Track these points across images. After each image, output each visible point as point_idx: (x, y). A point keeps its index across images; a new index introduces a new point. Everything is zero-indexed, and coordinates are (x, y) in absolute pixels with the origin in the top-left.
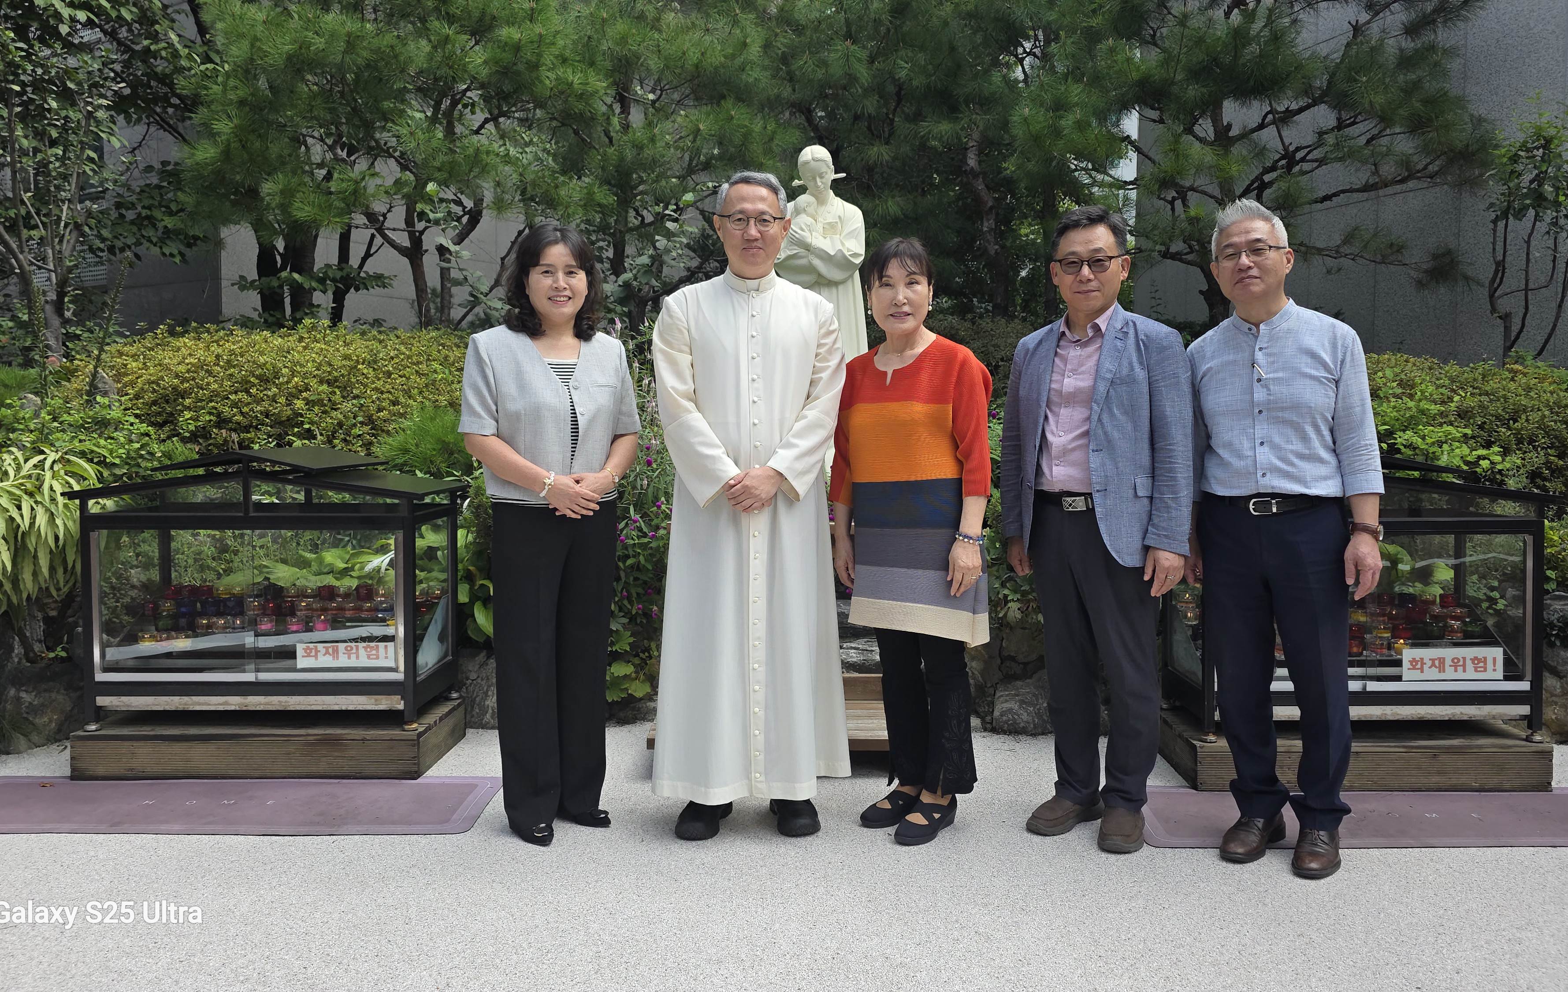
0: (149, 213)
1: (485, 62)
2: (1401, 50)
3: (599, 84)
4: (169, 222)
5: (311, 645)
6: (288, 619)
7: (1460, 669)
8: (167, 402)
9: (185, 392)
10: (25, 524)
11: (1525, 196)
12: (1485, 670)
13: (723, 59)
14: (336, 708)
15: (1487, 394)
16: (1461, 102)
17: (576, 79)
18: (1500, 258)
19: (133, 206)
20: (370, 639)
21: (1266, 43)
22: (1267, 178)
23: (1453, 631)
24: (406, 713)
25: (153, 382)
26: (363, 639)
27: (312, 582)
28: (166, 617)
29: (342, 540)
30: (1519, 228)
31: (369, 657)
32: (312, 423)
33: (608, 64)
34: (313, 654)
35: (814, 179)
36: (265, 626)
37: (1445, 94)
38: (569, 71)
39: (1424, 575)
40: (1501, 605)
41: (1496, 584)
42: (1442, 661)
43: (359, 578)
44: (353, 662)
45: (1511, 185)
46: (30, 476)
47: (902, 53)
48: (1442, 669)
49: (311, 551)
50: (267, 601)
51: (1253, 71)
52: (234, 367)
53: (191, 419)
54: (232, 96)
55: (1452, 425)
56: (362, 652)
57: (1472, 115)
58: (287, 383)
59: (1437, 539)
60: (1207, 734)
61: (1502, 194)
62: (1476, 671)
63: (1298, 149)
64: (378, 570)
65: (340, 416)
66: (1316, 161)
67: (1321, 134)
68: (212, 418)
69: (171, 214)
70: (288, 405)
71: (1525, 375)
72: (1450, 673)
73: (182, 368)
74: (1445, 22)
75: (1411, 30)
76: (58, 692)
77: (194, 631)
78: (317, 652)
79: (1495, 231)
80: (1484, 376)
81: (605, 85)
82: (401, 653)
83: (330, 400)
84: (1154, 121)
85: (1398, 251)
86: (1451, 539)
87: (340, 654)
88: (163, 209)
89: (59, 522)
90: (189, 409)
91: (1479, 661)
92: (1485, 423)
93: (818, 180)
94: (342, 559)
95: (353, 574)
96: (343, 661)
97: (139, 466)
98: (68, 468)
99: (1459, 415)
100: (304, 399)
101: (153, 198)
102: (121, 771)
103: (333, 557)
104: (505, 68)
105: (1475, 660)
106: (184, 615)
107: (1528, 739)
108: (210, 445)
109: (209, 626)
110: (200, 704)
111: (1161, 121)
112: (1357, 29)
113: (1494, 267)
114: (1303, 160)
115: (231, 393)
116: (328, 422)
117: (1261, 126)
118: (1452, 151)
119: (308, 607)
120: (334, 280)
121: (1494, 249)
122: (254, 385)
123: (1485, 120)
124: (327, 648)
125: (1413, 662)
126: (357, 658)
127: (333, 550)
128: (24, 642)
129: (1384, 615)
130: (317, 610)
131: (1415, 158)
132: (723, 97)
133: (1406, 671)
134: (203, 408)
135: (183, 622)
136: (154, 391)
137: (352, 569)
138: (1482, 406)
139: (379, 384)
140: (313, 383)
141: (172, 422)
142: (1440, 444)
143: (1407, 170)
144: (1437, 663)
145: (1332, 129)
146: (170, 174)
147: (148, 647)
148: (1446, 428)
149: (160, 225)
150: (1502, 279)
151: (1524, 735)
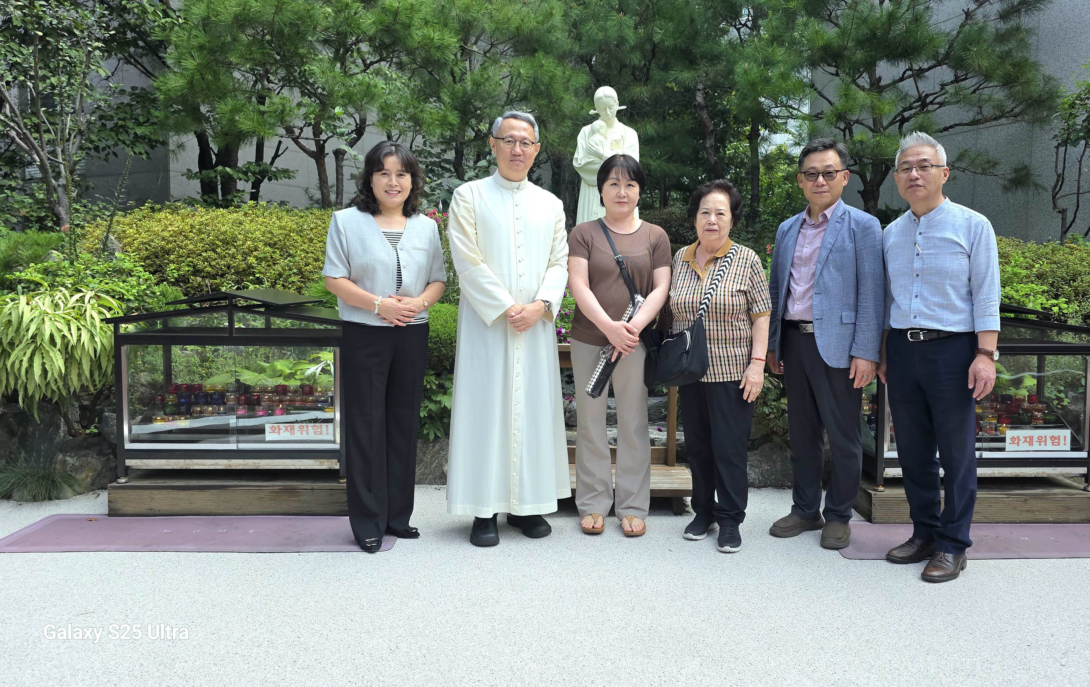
0: (123, 123)
1: (374, 22)
2: (997, 30)
3: (452, 40)
4: (139, 131)
5: (276, 425)
6: (257, 407)
7: (1043, 443)
8: (157, 257)
9: (169, 250)
10: (73, 341)
11: (1080, 130)
12: (1059, 445)
13: (535, 24)
14: (293, 468)
15: (1055, 263)
16: (1035, 66)
17: (436, 36)
18: (1060, 171)
19: (112, 118)
20: (315, 421)
21: (910, 22)
22: (906, 114)
23: (1037, 419)
24: (341, 471)
25: (145, 243)
26: (311, 421)
27: (271, 383)
28: (171, 405)
29: (285, 354)
30: (1075, 152)
31: (315, 433)
32: (260, 273)
33: (456, 25)
34: (277, 431)
35: (606, 109)
36: (241, 412)
37: (1026, 60)
38: (431, 30)
39: (1017, 383)
40: (1065, 403)
41: (1062, 388)
42: (1031, 438)
43: (301, 380)
44: (304, 437)
45: (1070, 123)
46: (74, 308)
47: (658, 22)
48: (1031, 443)
49: (265, 362)
50: (241, 395)
51: (900, 43)
52: (203, 233)
53: (174, 269)
54: (194, 42)
55: (1033, 283)
56: (310, 428)
57: (1044, 75)
58: (243, 245)
59: (1022, 359)
60: (878, 486)
61: (1063, 129)
62: (1053, 445)
63: (927, 96)
64: (314, 375)
65: (280, 269)
66: (938, 103)
67: (943, 86)
68: (190, 268)
69: (140, 124)
70: (243, 260)
71: (1080, 250)
72: (1036, 446)
73: (166, 234)
74: (1026, 11)
75: (1004, 16)
76: (92, 457)
77: (191, 415)
78: (279, 429)
79: (1057, 153)
80: (1053, 251)
81: (455, 40)
82: (338, 430)
83: (272, 257)
84: (832, 74)
85: (993, 166)
86: (1035, 359)
87: (296, 431)
88: (133, 121)
89: (97, 339)
90: (173, 262)
91: (1055, 438)
92: (1054, 282)
93: (608, 110)
94: (287, 367)
95: (296, 377)
96: (298, 436)
97: (144, 301)
98: (101, 303)
99: (1037, 277)
100: (254, 257)
101: (126, 113)
102: (142, 509)
103: (282, 365)
104: (387, 27)
105: (1053, 438)
106: (183, 404)
107: (1085, 489)
108: (188, 287)
109: (201, 412)
110: (198, 465)
111: (837, 74)
112: (968, 14)
113: (1055, 178)
114: (931, 103)
115: (203, 252)
116: (272, 273)
117: (902, 79)
118: (1030, 99)
119: (270, 400)
120: (254, 173)
121: (1056, 166)
122: (218, 246)
123: (1053, 79)
124: (286, 427)
125: (1013, 439)
126: (307, 434)
127: (281, 361)
128: (68, 422)
129: (992, 409)
130: (276, 401)
131: (1006, 104)
132: (535, 51)
133: (1008, 445)
134: (183, 262)
135: (183, 409)
136: (147, 249)
137: (295, 374)
138: (1053, 271)
139: (305, 247)
140: (261, 245)
141: (160, 271)
142: (1027, 295)
143: (1001, 111)
144: (1028, 439)
145: (952, 82)
146: (138, 96)
147: (159, 425)
148: (1031, 285)
149: (132, 132)
150: (1061, 186)
151: (1082, 486)
